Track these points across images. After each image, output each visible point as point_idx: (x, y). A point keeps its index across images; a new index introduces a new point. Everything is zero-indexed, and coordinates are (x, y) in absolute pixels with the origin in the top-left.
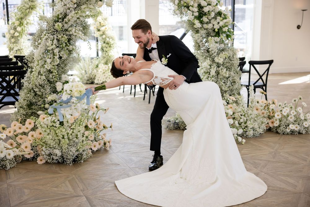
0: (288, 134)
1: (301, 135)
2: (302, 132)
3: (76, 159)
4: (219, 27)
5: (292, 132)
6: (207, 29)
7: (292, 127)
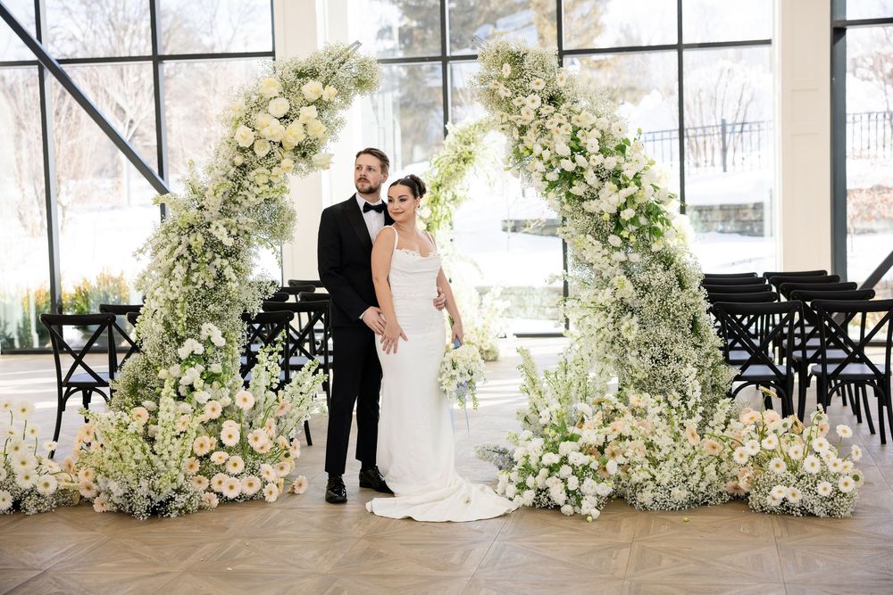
0: (772, 512)
1: (810, 520)
2: (811, 511)
3: (159, 507)
4: (614, 211)
5: (785, 510)
6: (592, 214)
7: (780, 492)
